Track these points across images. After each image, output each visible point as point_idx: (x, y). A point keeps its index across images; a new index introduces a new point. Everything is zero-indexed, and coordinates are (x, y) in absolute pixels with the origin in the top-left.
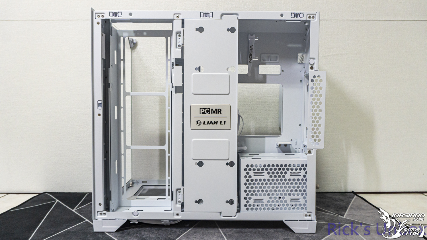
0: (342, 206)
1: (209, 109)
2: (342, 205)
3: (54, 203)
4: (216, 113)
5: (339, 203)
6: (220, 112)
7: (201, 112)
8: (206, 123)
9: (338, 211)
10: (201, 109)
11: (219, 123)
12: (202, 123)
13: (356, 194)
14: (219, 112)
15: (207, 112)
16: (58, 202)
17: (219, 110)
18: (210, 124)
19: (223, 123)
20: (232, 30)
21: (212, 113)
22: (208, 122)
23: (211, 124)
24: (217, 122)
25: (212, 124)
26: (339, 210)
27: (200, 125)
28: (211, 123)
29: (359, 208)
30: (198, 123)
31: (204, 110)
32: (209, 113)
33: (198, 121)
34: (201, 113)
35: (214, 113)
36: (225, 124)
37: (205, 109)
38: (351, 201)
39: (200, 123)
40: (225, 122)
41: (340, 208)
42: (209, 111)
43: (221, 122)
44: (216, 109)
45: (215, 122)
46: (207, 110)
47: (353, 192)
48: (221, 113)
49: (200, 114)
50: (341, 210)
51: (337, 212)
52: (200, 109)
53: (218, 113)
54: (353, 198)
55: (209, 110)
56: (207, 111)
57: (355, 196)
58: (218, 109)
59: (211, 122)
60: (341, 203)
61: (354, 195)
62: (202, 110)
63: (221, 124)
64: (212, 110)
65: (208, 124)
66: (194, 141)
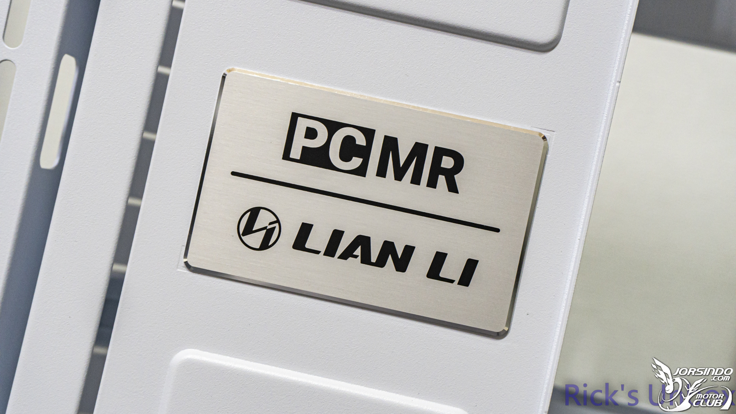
1: (369, 134)
4: (416, 180)
6: (450, 175)
7: (300, 142)
8: (318, 239)
10: (302, 125)
11: (421, 262)
12: (290, 233)
14: (442, 179)
15: (345, 156)
17: (447, 163)
18: (344, 256)
19: (452, 269)
21: (382, 172)
22: (337, 236)
23: (355, 263)
24: (409, 250)
25: (366, 259)
27: (265, 245)
28: (358, 252)
30: (249, 230)
31: (322, 131)
32: (361, 171)
33: (254, 213)
34: (296, 153)
35: (399, 176)
36: (466, 279)
37: (333, 127)
39: (269, 232)
40: (471, 266)
42: (363, 154)
43: (440, 258)
44: (419, 150)
45: (388, 248)
46: (348, 141)
48: (453, 187)
49: (286, 156)
52: (295, 117)
53: (432, 183)
55: (361, 140)
56: (349, 149)
58: (440, 152)
59: (363, 242)
62: (311, 134)
63: (434, 272)
64: (391, 144)
65: (330, 251)
66: (190, 366)
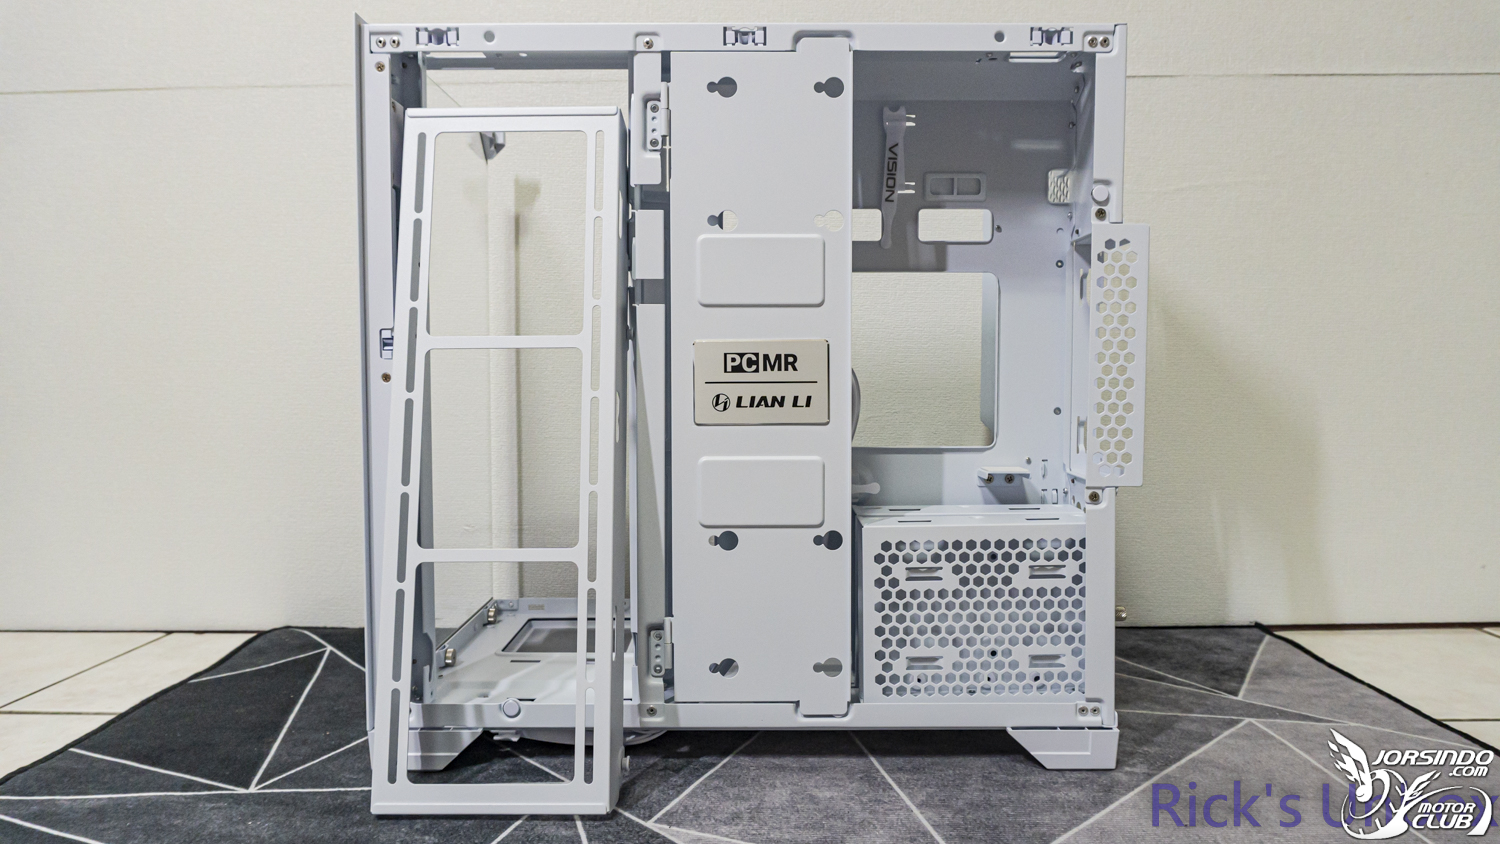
0: (1227, 666)
1: (757, 355)
2: (1228, 663)
3: (320, 656)
4: (780, 369)
5: (1216, 656)
6: (793, 364)
7: (730, 364)
8: (746, 402)
9: (1217, 680)
10: (729, 357)
11: (789, 402)
12: (734, 402)
13: (1268, 630)
14: (790, 367)
15: (749, 366)
16: (332, 652)
17: (791, 359)
18: (758, 406)
19: (802, 401)
20: (832, 87)
21: (765, 369)
22: (753, 398)
23: (762, 408)
24: (783, 398)
25: (767, 405)
26: (1219, 678)
27: (725, 409)
28: (763, 403)
29: (1280, 671)
30: (717, 404)
31: (738, 358)
32: (757, 371)
33: (718, 397)
34: (729, 369)
35: (772, 369)
36: (808, 405)
37: (741, 355)
38: (1256, 649)
39: (726, 403)
40: (809, 398)
41: (1223, 673)
42: (756, 363)
43: (796, 399)
44: (778, 357)
45: (774, 399)
46: (749, 360)
47: (1258, 626)
48: (795, 369)
49: (726, 371)
50: (1226, 677)
51: (1213, 683)
52: (725, 355)
53: (786, 369)
54: (1259, 641)
55: (754, 358)
56: (750, 363)
57: (1268, 638)
58: (787, 356)
59: (764, 399)
60: (1225, 657)
61: (1262, 633)
62: (733, 360)
63: (795, 404)
64: (766, 357)
65: (752, 405)
66: (706, 463)
